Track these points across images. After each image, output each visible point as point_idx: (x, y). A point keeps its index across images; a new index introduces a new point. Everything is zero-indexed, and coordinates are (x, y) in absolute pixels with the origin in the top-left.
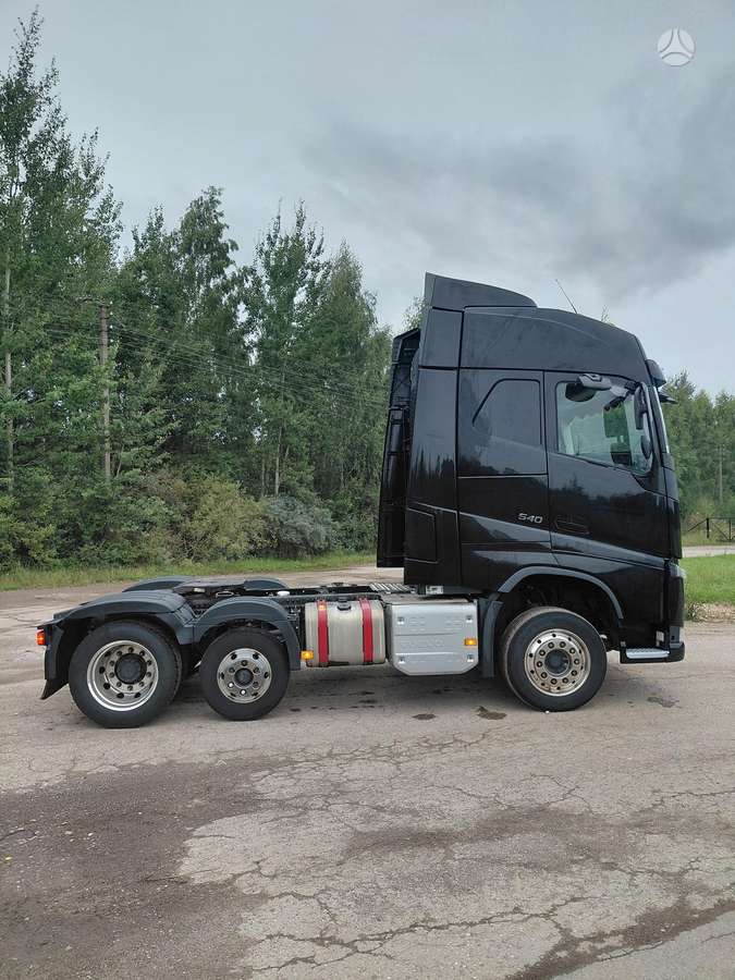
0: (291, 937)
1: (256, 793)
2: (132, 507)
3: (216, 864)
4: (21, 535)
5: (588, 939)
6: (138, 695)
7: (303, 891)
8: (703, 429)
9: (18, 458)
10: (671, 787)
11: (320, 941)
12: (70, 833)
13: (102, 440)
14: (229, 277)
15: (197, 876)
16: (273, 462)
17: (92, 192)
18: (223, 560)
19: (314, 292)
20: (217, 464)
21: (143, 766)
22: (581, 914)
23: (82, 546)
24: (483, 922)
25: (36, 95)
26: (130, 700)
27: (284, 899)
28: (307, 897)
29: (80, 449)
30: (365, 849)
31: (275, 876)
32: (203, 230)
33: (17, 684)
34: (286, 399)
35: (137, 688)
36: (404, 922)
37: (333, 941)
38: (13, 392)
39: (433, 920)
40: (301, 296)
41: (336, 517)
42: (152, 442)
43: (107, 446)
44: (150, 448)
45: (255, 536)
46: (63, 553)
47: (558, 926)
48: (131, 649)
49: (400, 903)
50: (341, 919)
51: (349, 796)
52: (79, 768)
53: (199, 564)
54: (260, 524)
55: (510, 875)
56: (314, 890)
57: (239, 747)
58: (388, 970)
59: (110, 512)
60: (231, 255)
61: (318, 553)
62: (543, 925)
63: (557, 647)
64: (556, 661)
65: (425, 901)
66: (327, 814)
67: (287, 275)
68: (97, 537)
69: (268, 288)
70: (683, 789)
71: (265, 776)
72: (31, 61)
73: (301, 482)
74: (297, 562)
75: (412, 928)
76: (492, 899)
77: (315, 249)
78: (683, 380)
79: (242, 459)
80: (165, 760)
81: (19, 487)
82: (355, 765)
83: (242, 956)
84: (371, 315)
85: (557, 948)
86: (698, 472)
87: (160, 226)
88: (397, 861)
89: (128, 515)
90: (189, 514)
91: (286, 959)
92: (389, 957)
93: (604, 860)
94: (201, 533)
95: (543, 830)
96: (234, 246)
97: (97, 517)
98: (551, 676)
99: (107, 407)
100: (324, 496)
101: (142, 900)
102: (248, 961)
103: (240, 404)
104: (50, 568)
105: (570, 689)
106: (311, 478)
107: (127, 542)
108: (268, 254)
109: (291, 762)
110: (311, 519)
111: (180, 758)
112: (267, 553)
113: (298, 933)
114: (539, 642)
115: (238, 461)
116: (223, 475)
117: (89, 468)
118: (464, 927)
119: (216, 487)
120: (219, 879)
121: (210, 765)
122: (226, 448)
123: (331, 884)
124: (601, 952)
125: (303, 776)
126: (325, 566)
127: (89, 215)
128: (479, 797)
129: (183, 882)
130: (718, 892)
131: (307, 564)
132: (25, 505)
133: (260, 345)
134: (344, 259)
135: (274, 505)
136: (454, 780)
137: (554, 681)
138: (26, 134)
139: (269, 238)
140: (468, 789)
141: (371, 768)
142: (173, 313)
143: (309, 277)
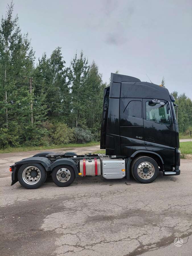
0: (68, 245)
1: (63, 206)
2: (39, 131)
3: (51, 225)
4: (10, 138)
5: (147, 245)
6: (36, 180)
7: (73, 232)
8: (189, 108)
9: (9, 119)
10: (174, 204)
11: (75, 246)
12: (14, 217)
13: (30, 113)
14: (63, 70)
15: (46, 229)
16: (76, 118)
17: (27, 49)
18: (62, 144)
19: (85, 74)
20: (61, 119)
21: (35, 199)
22: (146, 238)
23: (26, 141)
24: (119, 241)
25: (13, 24)
26: (34, 182)
27: (67, 235)
28: (74, 234)
29: (25, 116)
30: (91, 221)
31: (66, 229)
32: (57, 58)
33: (6, 178)
34: (79, 102)
35: (36, 179)
36: (98, 241)
37: (79, 246)
38: (7, 101)
39: (106, 240)
40: (82, 75)
41: (92, 133)
42: (43, 114)
43: (32, 115)
44: (43, 115)
45: (71, 138)
46: (21, 143)
47: (139, 242)
48: (34, 168)
49: (98, 236)
50: (82, 240)
51: (88, 207)
52: (19, 200)
53: (56, 145)
54: (72, 135)
55: (128, 228)
56: (76, 232)
57: (61, 194)
58: (93, 254)
59: (33, 132)
60: (64, 64)
61: (87, 142)
62: (135, 241)
63: (146, 166)
64: (145, 170)
65: (105, 235)
66: (82, 212)
67: (78, 69)
68: (30, 139)
69: (74, 73)
70: (177, 204)
71: (66, 202)
72: (11, 15)
73: (83, 123)
74: (82, 144)
75: (100, 243)
76: (122, 234)
77: (86, 62)
78: (184, 95)
79: (68, 118)
80: (41, 198)
81: (9, 126)
82: (91, 198)
83: (55, 250)
84: (101, 80)
85: (138, 248)
86: (188, 119)
87: (46, 57)
88: (99, 224)
89: (38, 133)
90: (54, 132)
91: (66, 251)
92: (93, 250)
93: (153, 224)
94: (57, 137)
95: (138, 216)
96: (65, 62)
97: (30, 133)
98: (144, 174)
99: (32, 105)
100: (89, 127)
101: (30, 235)
102: (56, 252)
103: (67, 103)
104: (18, 147)
105: (149, 178)
106: (85, 122)
107: (37, 140)
108: (73, 64)
109: (74, 198)
110: (86, 133)
111: (45, 197)
112: (75, 142)
113: (70, 244)
114: (141, 165)
115: (67, 118)
116: (62, 122)
117: (27, 121)
118: (114, 242)
119: (61, 125)
120: (51, 229)
121: (53, 199)
122: (63, 115)
123: (80, 231)
124: (150, 249)
125: (77, 202)
126: (90, 145)
127: (27, 55)
128: (122, 207)
129: (42, 230)
130: (183, 232)
131: (85, 145)
132: (11, 131)
133: (72, 88)
134: (94, 65)
135: (76, 130)
136: (116, 202)
137: (145, 175)
138: (10, 34)
139: (74, 60)
140: (120, 205)
141: (95, 199)
142: (49, 80)
143: (84, 70)
